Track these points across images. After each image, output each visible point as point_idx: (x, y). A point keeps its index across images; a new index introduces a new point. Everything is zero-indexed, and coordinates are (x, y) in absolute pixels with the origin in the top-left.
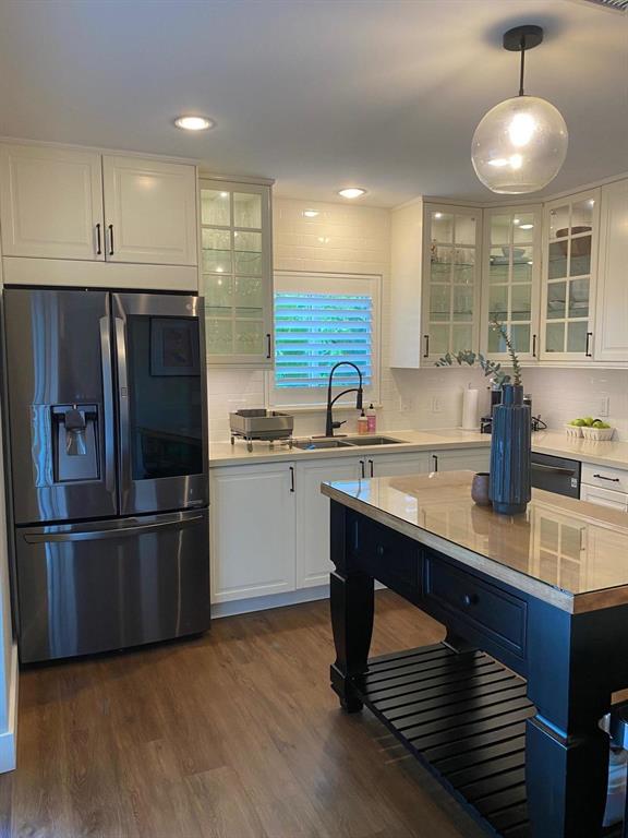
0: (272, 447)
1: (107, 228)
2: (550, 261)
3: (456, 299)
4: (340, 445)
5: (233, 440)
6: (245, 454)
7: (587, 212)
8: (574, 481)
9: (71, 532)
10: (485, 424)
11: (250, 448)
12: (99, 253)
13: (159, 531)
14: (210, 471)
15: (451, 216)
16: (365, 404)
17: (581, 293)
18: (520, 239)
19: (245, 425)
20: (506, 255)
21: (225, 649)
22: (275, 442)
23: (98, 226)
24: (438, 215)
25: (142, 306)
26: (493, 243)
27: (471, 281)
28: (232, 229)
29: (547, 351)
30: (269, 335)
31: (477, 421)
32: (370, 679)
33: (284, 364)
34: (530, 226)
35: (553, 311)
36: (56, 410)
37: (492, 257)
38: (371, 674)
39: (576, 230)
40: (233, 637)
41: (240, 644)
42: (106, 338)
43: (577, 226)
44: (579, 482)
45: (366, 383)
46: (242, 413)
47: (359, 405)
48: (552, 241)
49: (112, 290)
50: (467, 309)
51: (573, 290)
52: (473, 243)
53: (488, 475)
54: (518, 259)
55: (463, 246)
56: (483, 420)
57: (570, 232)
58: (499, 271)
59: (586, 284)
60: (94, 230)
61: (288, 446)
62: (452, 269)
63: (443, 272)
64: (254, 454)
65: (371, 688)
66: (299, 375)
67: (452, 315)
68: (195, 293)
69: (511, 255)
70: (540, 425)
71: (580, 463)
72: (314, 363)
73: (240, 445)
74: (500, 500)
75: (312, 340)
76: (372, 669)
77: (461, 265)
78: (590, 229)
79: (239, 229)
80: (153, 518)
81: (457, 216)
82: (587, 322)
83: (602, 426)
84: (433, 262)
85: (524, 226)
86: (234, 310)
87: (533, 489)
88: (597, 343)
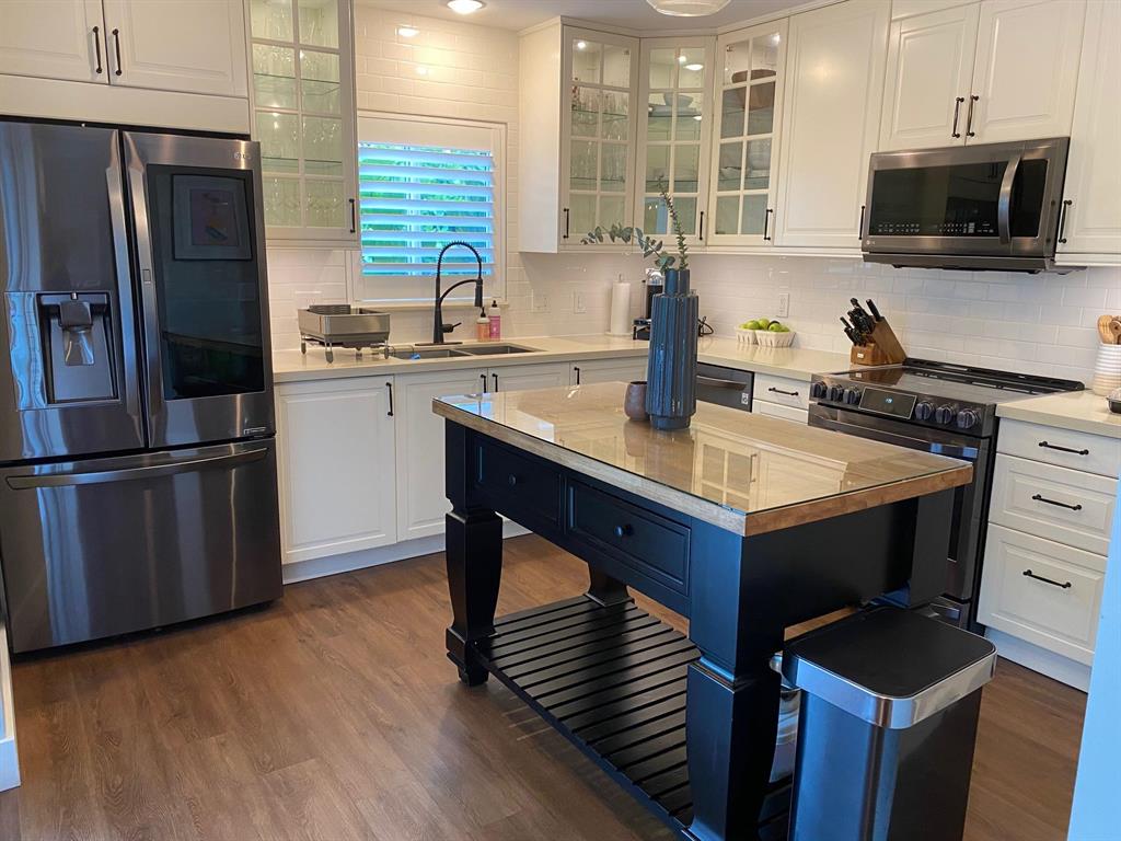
0: (359, 356)
1: (110, 33)
2: (723, 114)
3: (604, 160)
4: (453, 354)
5: (304, 346)
6: (324, 365)
7: (770, 51)
8: (745, 396)
9: (74, 472)
10: (639, 328)
11: (330, 357)
12: (99, 70)
13: (204, 469)
14: (275, 388)
15: (598, 46)
16: (487, 300)
17: (761, 158)
18: (686, 82)
19: (322, 326)
20: (669, 104)
21: (303, 620)
22: (364, 350)
23: (96, 30)
24: (582, 45)
25: (167, 152)
26: (652, 86)
27: (624, 137)
28: (297, 46)
29: (717, 233)
30: (352, 201)
31: (629, 323)
32: (497, 642)
33: (373, 243)
34: (697, 67)
35: (726, 181)
36: (46, 301)
37: (650, 106)
38: (499, 636)
39: (757, 74)
40: (313, 606)
41: (324, 613)
42: (116, 198)
43: (759, 68)
44: (751, 398)
45: (487, 272)
46: (315, 309)
47: (479, 302)
48: (726, 88)
49: (122, 128)
50: (619, 173)
51: (751, 154)
52: (627, 85)
53: (645, 383)
54: (684, 109)
55: (615, 89)
56: (636, 322)
57: (749, 74)
58: (659, 124)
59: (766, 146)
60: (89, 36)
61: (382, 356)
62: (600, 120)
63: (586, 123)
64: (336, 365)
65: (497, 653)
66: (394, 259)
67: (599, 181)
68: (245, 137)
69: (674, 104)
70: (705, 329)
71: (753, 373)
72: (414, 242)
73: (315, 355)
74: (659, 413)
75: (411, 210)
76: (499, 631)
77: (610, 114)
78: (774, 73)
79: (306, 48)
80: (193, 452)
81: (606, 46)
82: (766, 196)
83: (780, 329)
84: (575, 107)
85: (691, 66)
86: (302, 163)
87: (698, 401)
88: (778, 224)
